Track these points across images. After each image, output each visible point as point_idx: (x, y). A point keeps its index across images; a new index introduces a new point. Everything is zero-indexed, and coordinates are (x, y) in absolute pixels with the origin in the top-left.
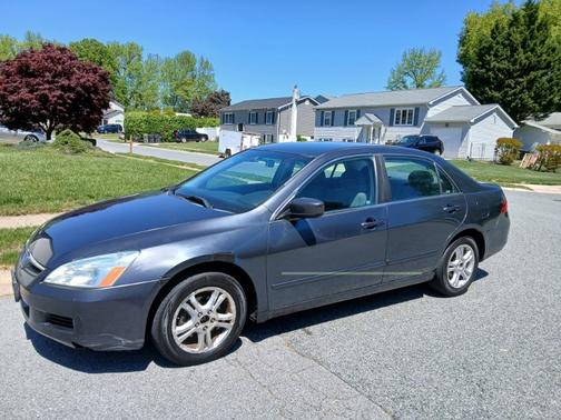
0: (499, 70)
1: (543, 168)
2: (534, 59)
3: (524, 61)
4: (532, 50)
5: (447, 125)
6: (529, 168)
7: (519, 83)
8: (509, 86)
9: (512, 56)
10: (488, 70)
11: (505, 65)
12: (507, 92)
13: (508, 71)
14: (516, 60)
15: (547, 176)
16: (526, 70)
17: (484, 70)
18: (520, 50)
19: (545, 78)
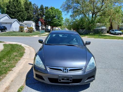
0: (13, 11)
1: (29, 32)
2: (20, 10)
3: (18, 10)
4: (19, 8)
5: (6, 23)
6: (27, 32)
7: (18, 14)
8: (16, 15)
9: (15, 8)
10: (10, 11)
11: (14, 10)
12: (15, 16)
13: (15, 11)
14: (16, 9)
15: (31, 34)
16: (19, 12)
17: (9, 11)
18: (17, 7)
19: (23, 14)
